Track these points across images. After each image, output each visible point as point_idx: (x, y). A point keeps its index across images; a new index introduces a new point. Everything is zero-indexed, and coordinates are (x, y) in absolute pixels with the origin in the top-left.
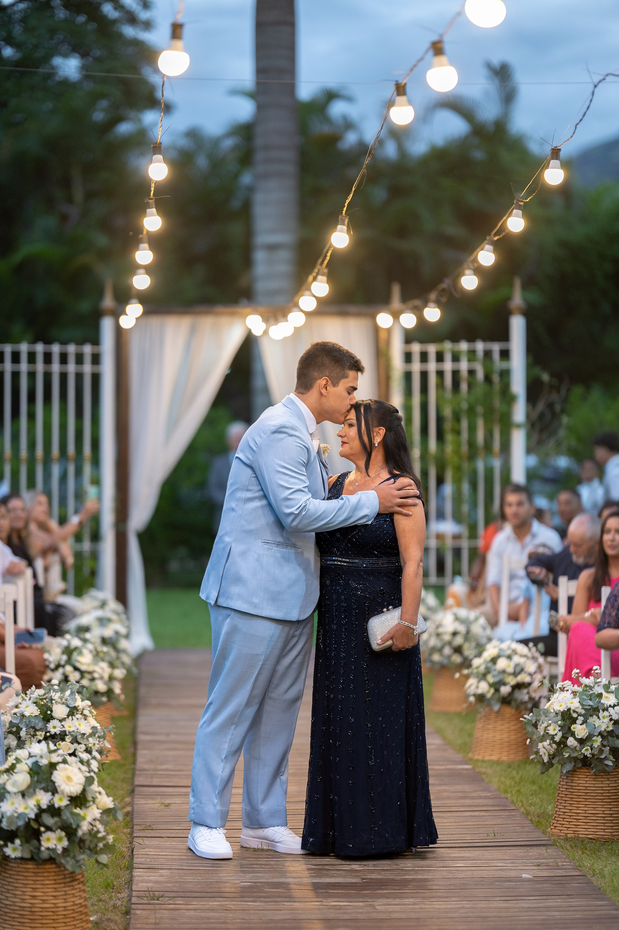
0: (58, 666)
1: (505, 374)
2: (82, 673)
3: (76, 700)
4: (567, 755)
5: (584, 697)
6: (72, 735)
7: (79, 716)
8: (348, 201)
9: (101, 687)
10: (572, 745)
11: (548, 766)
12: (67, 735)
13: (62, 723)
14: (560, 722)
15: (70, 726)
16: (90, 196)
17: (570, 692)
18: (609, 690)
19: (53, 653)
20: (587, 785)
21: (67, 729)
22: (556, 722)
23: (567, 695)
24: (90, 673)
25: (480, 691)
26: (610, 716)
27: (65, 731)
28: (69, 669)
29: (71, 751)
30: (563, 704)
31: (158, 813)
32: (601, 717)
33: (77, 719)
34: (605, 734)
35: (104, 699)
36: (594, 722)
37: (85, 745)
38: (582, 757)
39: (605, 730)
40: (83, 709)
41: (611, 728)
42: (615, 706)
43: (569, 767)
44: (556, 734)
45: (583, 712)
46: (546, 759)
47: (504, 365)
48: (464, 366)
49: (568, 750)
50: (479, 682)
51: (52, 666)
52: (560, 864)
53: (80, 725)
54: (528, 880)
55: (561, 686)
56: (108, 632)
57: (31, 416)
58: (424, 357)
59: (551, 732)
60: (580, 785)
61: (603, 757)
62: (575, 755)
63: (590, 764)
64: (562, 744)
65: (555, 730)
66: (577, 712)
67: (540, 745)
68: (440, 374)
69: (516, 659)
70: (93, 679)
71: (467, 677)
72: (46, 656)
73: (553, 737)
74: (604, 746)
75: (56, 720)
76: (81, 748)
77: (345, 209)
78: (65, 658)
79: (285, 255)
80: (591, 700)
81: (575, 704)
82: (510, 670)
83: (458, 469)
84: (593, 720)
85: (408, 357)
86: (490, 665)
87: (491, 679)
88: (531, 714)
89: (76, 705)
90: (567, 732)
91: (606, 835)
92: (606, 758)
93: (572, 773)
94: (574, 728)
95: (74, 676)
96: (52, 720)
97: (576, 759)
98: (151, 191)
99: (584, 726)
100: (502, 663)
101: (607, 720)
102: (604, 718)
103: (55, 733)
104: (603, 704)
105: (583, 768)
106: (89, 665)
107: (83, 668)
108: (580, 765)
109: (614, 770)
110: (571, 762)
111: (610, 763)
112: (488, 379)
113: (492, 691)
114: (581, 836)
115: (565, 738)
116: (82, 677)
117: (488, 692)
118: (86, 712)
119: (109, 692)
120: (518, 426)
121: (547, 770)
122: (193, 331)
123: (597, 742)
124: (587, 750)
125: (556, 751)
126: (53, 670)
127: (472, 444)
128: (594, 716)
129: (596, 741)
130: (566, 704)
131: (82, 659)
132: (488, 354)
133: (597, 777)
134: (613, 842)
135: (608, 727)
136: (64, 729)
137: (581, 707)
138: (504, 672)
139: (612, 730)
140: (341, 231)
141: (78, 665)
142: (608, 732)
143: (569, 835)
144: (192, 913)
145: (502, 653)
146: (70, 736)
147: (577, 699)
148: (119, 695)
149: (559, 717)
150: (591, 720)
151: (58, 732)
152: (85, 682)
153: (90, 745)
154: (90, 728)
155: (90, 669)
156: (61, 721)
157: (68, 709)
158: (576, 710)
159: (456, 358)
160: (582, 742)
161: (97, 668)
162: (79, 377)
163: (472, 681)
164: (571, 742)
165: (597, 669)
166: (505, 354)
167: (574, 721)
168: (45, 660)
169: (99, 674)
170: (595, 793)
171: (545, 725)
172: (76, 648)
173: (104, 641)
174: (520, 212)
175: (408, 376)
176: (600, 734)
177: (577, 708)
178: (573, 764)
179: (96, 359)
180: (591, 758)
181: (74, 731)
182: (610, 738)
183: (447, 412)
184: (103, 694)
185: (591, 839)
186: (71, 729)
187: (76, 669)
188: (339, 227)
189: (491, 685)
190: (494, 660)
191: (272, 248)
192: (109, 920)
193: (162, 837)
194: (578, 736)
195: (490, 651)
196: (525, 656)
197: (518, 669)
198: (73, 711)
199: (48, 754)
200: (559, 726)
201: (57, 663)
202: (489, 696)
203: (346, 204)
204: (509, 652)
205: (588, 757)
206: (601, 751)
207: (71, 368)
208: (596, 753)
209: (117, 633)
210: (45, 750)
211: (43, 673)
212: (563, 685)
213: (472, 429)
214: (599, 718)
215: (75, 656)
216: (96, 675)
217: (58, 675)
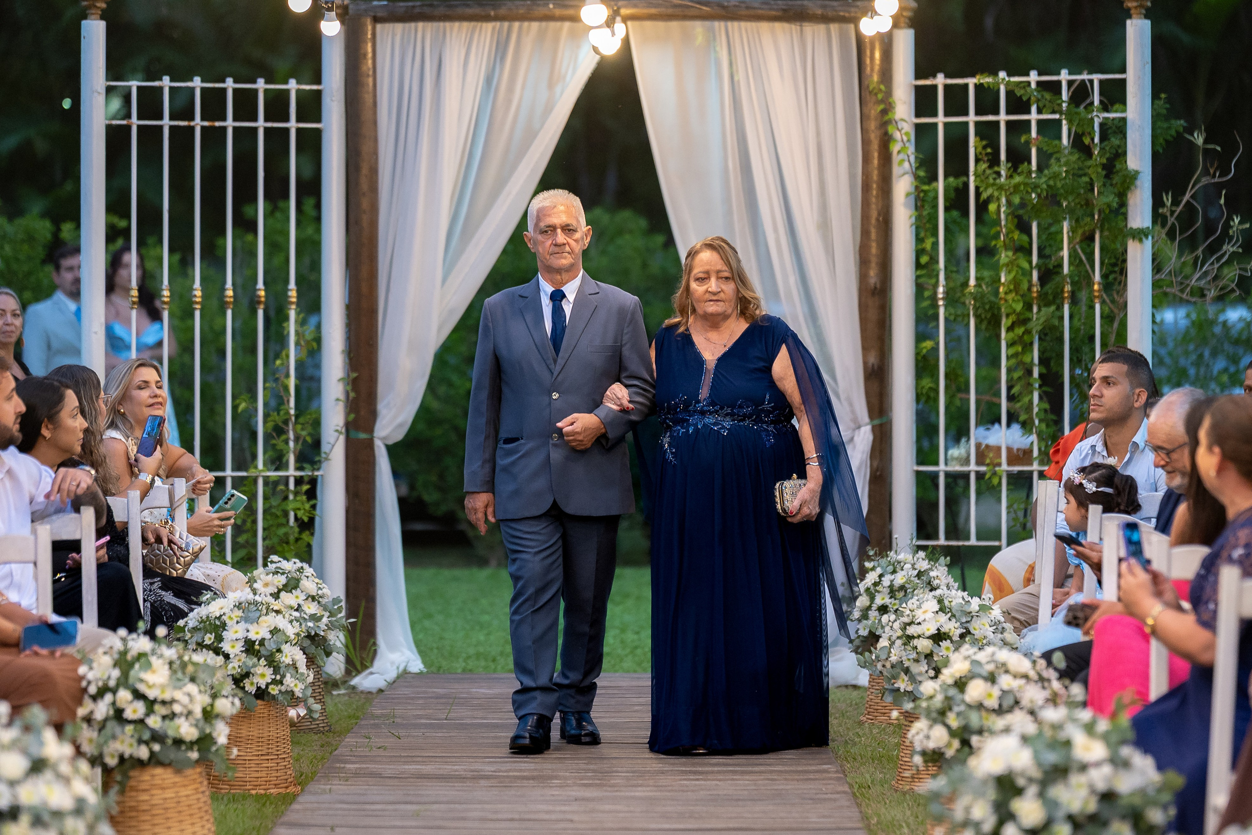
0: (102, 692)
1: (1118, 132)
2: (151, 704)
3: (41, 744)
5: (1043, 746)
6: (32, 812)
7: (48, 776)
9: (187, 730)
14: (992, 797)
15: (31, 794)
17: (1019, 735)
19: (95, 665)
21: (23, 800)
22: (986, 797)
23: (1011, 742)
24: (164, 703)
25: (931, 745)
26: (1092, 783)
28: (124, 695)
30: (1002, 761)
32: (1073, 786)
33: (45, 781)
34: (1082, 819)
35: (194, 755)
36: (1060, 794)
39: (1081, 812)
40: (59, 763)
41: (1093, 808)
42: (1102, 763)
44: (985, 820)
45: (1039, 775)
47: (1113, 115)
48: (1033, 116)
50: (931, 727)
51: (93, 690)
53: (50, 793)
56: (258, 632)
58: (956, 99)
59: (977, 816)
65: (983, 811)
66: (1027, 776)
68: (987, 132)
69: (1006, 682)
70: (173, 716)
71: (910, 717)
72: (82, 670)
73: (979, 826)
78: (116, 673)
80: (1053, 751)
81: (1024, 761)
82: (992, 703)
84: (1058, 791)
85: (924, 100)
86: (953, 692)
87: (953, 721)
89: (45, 754)
90: (1005, 814)
94: (1019, 807)
95: (135, 710)
99: (1039, 803)
100: (976, 690)
102: (1079, 786)
104: (1076, 760)
106: (163, 688)
107: (151, 694)
112: (1080, 144)
113: (956, 744)
115: (1000, 826)
116: (150, 711)
117: (949, 745)
118: (64, 769)
119: (204, 742)
120: (1139, 235)
126: (94, 698)
128: (1061, 783)
130: (1007, 760)
131: (148, 676)
132: (1081, 93)
135: (1087, 806)
137: (1035, 766)
138: (980, 706)
139: (1097, 813)
141: (142, 688)
142: (1088, 816)
145: (978, 670)
146: (28, 813)
147: (1029, 751)
148: (225, 747)
149: (992, 787)
150: (1052, 791)
152: (154, 722)
154: (73, 799)
155: (167, 696)
158: (1026, 772)
161: (178, 695)
163: (920, 725)
166: (1115, 93)
167: (1019, 792)
168: (82, 678)
169: (185, 706)
171: (966, 802)
172: (141, 656)
173: (250, 647)
176: (1071, 818)
177: (1028, 768)
181: (36, 805)
182: (1091, 828)
184: (191, 745)
186: (31, 802)
187: (138, 695)
189: (952, 733)
190: (961, 684)
194: (1024, 822)
195: (956, 667)
196: (1026, 677)
197: (1008, 702)
200: (992, 804)
201: (100, 684)
202: (950, 753)
204: (990, 667)
209: (275, 631)
213: (1050, 243)
214: (1069, 786)
215: (136, 671)
216: (177, 708)
217: (102, 710)
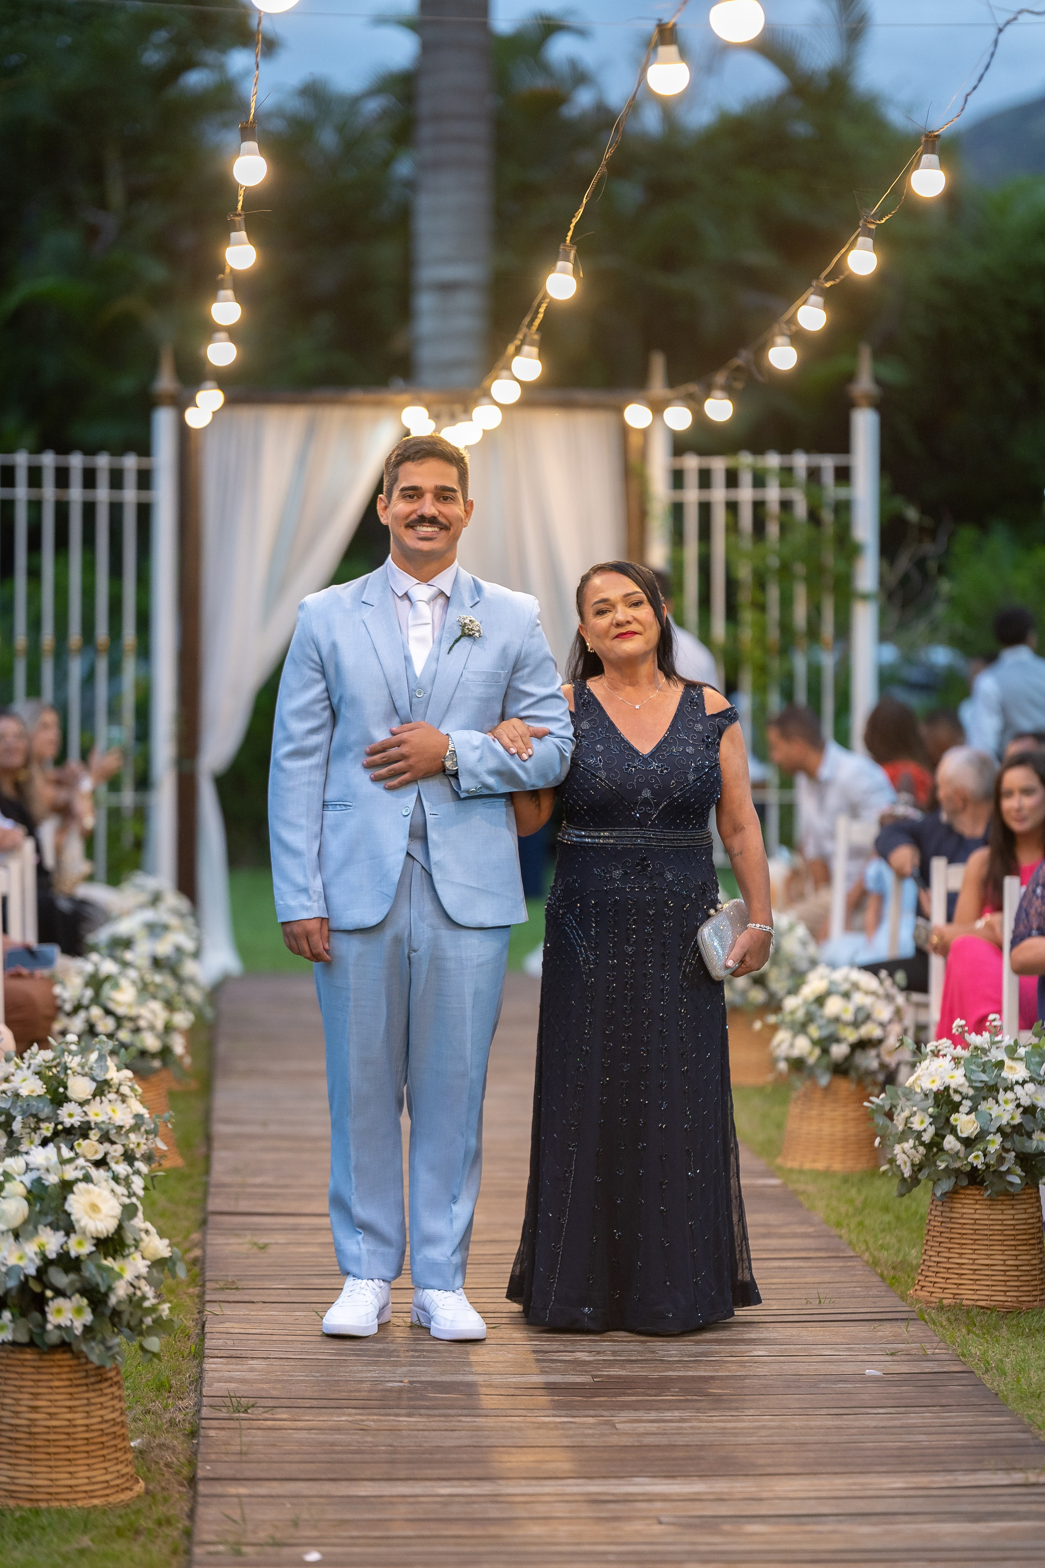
0: (78, 1008)
1: (844, 508)
2: (119, 1020)
4: (942, 1166)
5: (974, 1067)
6: (100, 1129)
7: (112, 1096)
8: (575, 221)
9: (151, 1042)
10: (951, 1149)
11: (909, 1184)
12: (91, 1129)
13: (85, 1109)
14: (931, 1110)
15: (98, 1113)
16: (135, 195)
17: (949, 1058)
18: (1016, 1056)
19: (69, 986)
20: (976, 1216)
21: (92, 1118)
22: (925, 1110)
23: (945, 1063)
24: (133, 1019)
25: (796, 1053)
26: (1017, 1099)
27: (89, 1122)
28: (96, 1012)
29: (99, 1157)
30: (937, 1078)
31: (248, 1260)
32: (1001, 1102)
33: (110, 1101)
34: (1009, 1130)
35: (157, 1064)
36: (990, 1109)
37: (124, 1145)
38: (969, 1168)
39: (1008, 1123)
40: (120, 1085)
41: (1017, 1120)
42: (1024, 1082)
43: (946, 1185)
44: (925, 1130)
45: (971, 1092)
46: (907, 1172)
47: (841, 493)
48: (773, 494)
49: (945, 1157)
50: (794, 1036)
51: (68, 1007)
52: (929, 1352)
53: (114, 1111)
54: (875, 1380)
55: (933, 1048)
56: (164, 948)
57: (34, 574)
58: (705, 479)
59: (917, 1126)
60: (965, 1216)
61: (1004, 1168)
62: (957, 1165)
63: (983, 1181)
64: (935, 1146)
65: (922, 1122)
66: (961, 1093)
67: (898, 1149)
68: (732, 507)
69: (859, 999)
70: (137, 1030)
71: (775, 1028)
72: (57, 990)
73: (919, 1135)
74: (1007, 1151)
75: (73, 1103)
76: (115, 1151)
77: (570, 234)
78: (89, 993)
79: (468, 300)
80: (984, 1071)
81: (957, 1079)
82: (848, 1016)
83: (762, 670)
84: (988, 1106)
85: (677, 479)
86: (814, 1008)
87: (814, 1031)
88: (883, 1096)
89: (108, 1077)
90: (944, 1126)
91: (1007, 1301)
92: (1009, 1171)
93: (951, 1196)
94: (956, 1120)
95: (106, 1025)
96: (67, 1102)
97: (958, 1172)
98: (238, 202)
99: (973, 1116)
100: (834, 1006)
101: (1011, 1106)
102: (1006, 1102)
103: (72, 1125)
104: (1005, 1079)
105: (970, 1187)
106: (130, 1005)
107: (121, 1011)
108: (965, 1182)
109: (1023, 1192)
110: (949, 1177)
111: (1017, 1180)
112: (814, 517)
113: (817, 1052)
114: (965, 1302)
115: (939, 1136)
116: (119, 1026)
117: (811, 1053)
118: (125, 1090)
119: (165, 1052)
120: (865, 597)
121: (909, 1191)
122: (311, 432)
123: (995, 1143)
124: (977, 1157)
125: (924, 1159)
126: (69, 1015)
127: (786, 626)
128: (990, 1099)
129: (993, 1142)
130: (942, 1078)
131: (118, 996)
132: (814, 474)
133: (994, 1203)
134: (1020, 1313)
135: (1012, 1118)
136: (87, 1119)
137: (967, 1084)
138: (837, 1020)
139: (1020, 1124)
140: (564, 271)
141: (112, 1006)
142: (1014, 1127)
143: (945, 1302)
144: (303, 1435)
145: (834, 988)
146: (97, 1130)
147: (961, 1071)
148: (181, 1057)
149: (931, 1101)
150: (983, 1106)
151: (77, 1124)
152: (124, 1035)
153: (132, 1146)
154: (131, 1116)
155: (133, 1012)
156: (81, 1104)
157: (94, 1085)
158: (960, 1089)
159: (759, 482)
160: (968, 1143)
161: (144, 1012)
162: (116, 509)
163: (782, 1037)
164: (950, 1143)
165: (995, 1020)
166: (843, 475)
167: (955, 1107)
168: (56, 997)
169: (148, 1021)
170: (991, 1230)
171: (906, 1113)
172: (108, 978)
173: (157, 963)
174: (870, 241)
175: (677, 510)
176: (1000, 1130)
177: (961, 1085)
178: (953, 1180)
179: (145, 480)
180: (984, 1171)
181: (103, 1122)
182: (1016, 1137)
183: (744, 573)
184: (154, 1056)
185: (982, 1307)
186: (99, 1119)
187: (108, 1012)
188: (560, 264)
189: (815, 1043)
190: (820, 1000)
191: (447, 288)
192: (161, 1446)
193: (253, 1302)
194: (961, 1132)
195: (815, 984)
196: (874, 993)
197: (861, 1016)
198: (102, 1088)
199: (59, 1166)
200: (931, 1116)
201: (76, 1003)
202: (811, 1060)
203: (572, 226)
204: (845, 987)
205: (979, 1170)
206: (1001, 1160)
207: (103, 494)
208: (992, 1162)
209: (179, 950)
210: (54, 1158)
211: (52, 1019)
212: (936, 1047)
213: (786, 602)
214: (997, 1102)
215: (107, 989)
216: (142, 1023)
217: (77, 1024)
